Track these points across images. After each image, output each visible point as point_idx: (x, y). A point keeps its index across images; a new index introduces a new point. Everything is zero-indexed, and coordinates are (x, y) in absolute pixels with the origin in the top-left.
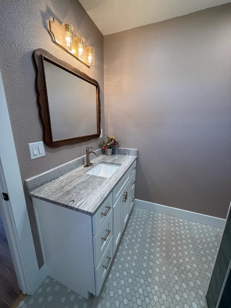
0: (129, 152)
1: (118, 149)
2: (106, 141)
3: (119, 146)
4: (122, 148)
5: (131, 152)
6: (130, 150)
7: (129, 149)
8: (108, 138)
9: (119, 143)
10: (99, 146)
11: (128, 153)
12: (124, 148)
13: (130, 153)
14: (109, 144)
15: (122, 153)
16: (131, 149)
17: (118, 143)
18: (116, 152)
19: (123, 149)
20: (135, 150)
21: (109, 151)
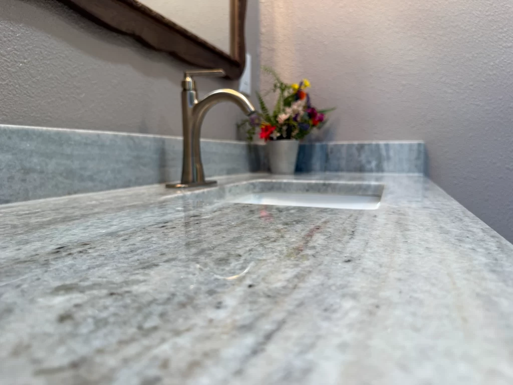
0: (380, 160)
1: (324, 148)
2: (272, 100)
3: (328, 135)
4: (345, 143)
5: (392, 153)
6: (387, 145)
7: (382, 143)
8: (283, 88)
9: (330, 118)
10: (238, 127)
11: (374, 164)
12: (356, 143)
13: (385, 165)
14: (283, 117)
15: (343, 163)
16: (391, 142)
17: (326, 116)
18: (316, 162)
19: (350, 147)
20: (411, 146)
21: (287, 150)
